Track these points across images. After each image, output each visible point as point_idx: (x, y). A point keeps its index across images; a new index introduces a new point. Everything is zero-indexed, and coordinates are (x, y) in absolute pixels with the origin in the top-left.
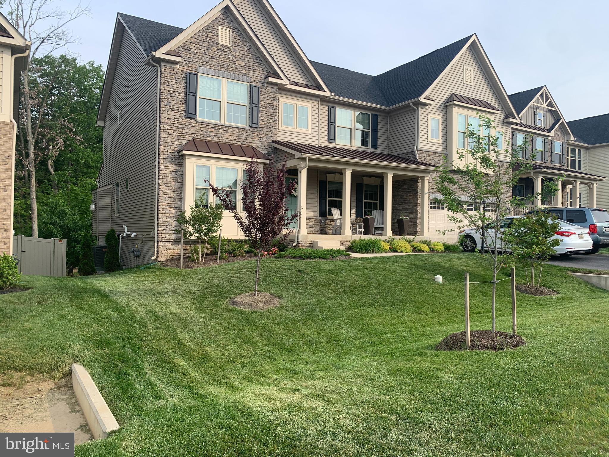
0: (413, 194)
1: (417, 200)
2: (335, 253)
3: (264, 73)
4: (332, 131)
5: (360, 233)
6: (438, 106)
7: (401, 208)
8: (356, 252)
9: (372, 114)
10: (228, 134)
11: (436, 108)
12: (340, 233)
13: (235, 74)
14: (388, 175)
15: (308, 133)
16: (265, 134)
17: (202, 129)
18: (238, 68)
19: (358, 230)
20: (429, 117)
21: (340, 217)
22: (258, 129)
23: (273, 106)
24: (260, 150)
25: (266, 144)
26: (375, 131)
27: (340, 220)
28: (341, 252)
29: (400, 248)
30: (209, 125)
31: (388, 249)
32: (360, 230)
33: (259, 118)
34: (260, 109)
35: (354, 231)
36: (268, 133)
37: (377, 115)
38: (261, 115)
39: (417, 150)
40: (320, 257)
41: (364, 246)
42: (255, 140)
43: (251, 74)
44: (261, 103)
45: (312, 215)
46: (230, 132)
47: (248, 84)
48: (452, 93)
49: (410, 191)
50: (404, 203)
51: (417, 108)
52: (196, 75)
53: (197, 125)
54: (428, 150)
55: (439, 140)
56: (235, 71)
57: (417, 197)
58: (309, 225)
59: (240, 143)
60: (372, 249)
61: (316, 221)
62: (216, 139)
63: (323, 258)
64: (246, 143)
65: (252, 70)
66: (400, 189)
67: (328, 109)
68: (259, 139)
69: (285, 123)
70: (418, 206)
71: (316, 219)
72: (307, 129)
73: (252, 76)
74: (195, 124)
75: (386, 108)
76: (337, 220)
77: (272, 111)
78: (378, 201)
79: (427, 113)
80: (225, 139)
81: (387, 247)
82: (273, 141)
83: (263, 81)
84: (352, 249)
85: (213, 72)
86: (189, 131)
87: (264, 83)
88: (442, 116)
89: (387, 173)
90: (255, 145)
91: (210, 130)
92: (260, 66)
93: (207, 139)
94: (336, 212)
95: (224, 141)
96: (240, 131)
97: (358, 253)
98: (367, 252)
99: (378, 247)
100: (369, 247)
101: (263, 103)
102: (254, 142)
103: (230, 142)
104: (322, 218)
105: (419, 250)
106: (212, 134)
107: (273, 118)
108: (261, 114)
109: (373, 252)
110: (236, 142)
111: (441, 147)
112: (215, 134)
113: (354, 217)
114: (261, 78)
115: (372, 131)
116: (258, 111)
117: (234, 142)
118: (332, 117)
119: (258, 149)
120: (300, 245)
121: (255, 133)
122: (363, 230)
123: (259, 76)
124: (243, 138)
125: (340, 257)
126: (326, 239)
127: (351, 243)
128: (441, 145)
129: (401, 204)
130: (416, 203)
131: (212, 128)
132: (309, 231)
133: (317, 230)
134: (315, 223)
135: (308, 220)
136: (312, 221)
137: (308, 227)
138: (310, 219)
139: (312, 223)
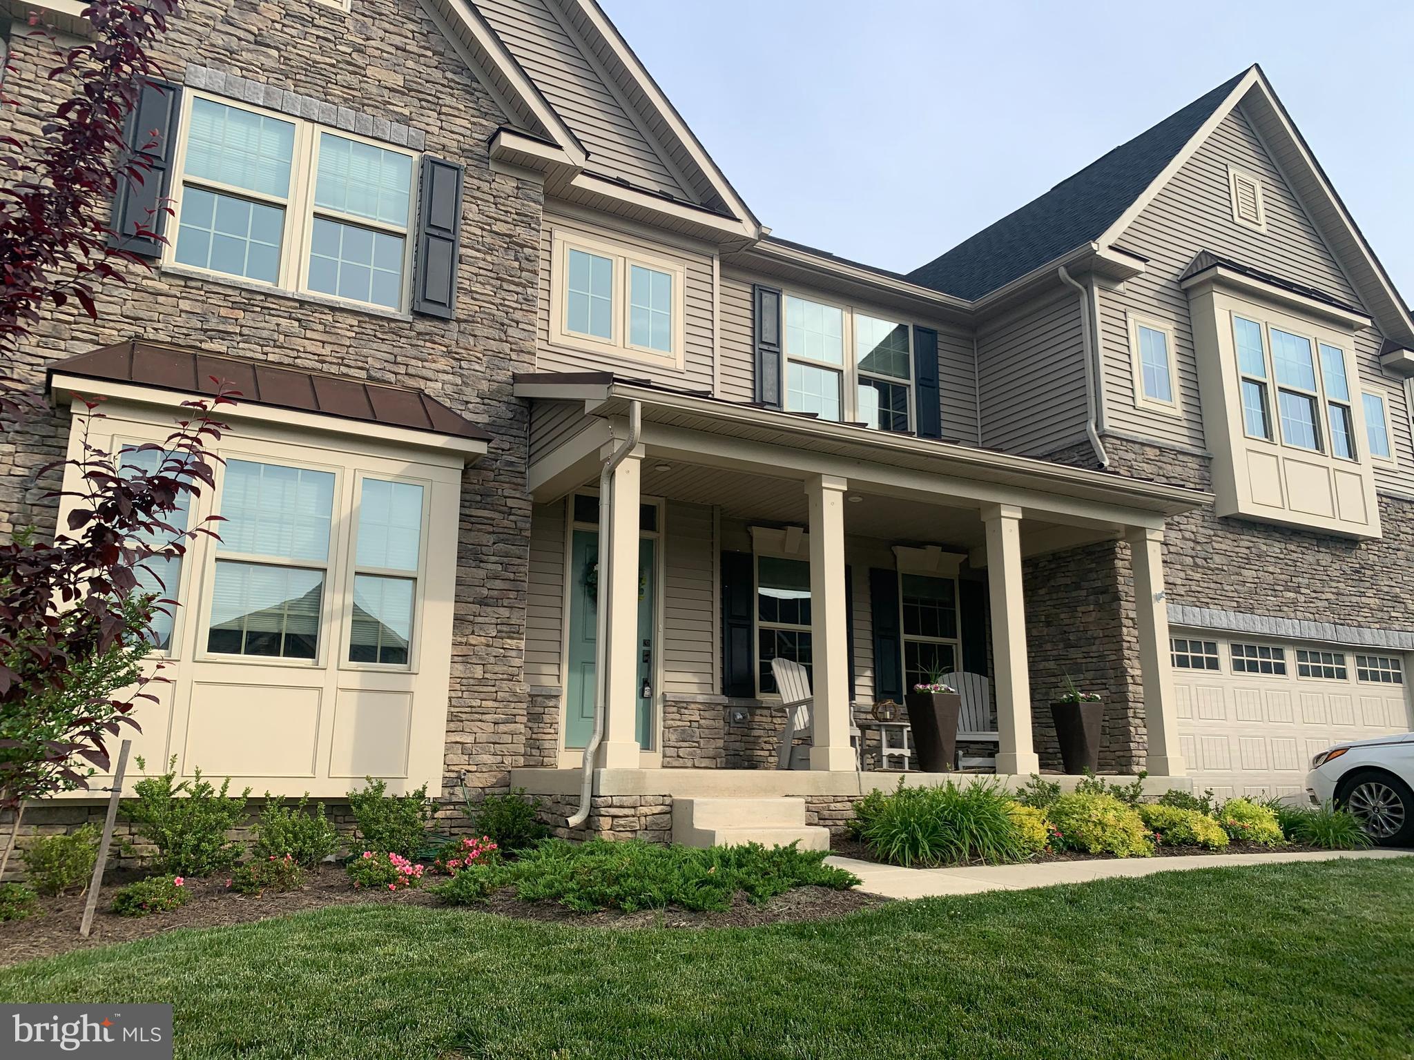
0: (1100, 607)
1: (1121, 626)
2: (766, 873)
3: (484, 122)
4: (769, 372)
5: (897, 763)
6: (1157, 288)
7: (1052, 665)
8: (885, 860)
9: (916, 328)
10: (309, 334)
11: (1151, 293)
12: (805, 764)
13: (357, 110)
15: (672, 366)
16: (480, 348)
17: (185, 305)
18: (374, 90)
19: (886, 751)
20: (1130, 321)
21: (808, 696)
22: (454, 326)
23: (522, 246)
24: (457, 407)
25: (484, 386)
26: (928, 383)
27: (810, 710)
28: (803, 868)
29: (1098, 831)
30: (220, 290)
31: (1045, 841)
32: (896, 752)
33: (455, 286)
34: (463, 251)
35: (869, 757)
36: (494, 345)
37: (933, 333)
38: (466, 275)
39: (1103, 436)
40: (672, 902)
41: (923, 826)
42: (433, 366)
43: (430, 121)
44: (468, 232)
45: (694, 689)
46: (321, 328)
47: (416, 156)
48: (1199, 249)
49: (1084, 593)
50: (1061, 645)
51: (1086, 288)
52: (177, 92)
53: (163, 286)
54: (1142, 438)
55: (1176, 407)
56: (359, 103)
57: (1115, 616)
58: (676, 728)
59: (363, 374)
60: (968, 841)
61: (707, 714)
62: (253, 351)
63: (693, 909)
64: (392, 378)
65: (437, 107)
66: (1042, 592)
67: (753, 294)
68: (455, 363)
69: (577, 322)
70: (1126, 652)
71: (709, 706)
72: (667, 353)
73: (436, 130)
74: (150, 283)
75: (966, 304)
76: (795, 706)
77: (516, 264)
78: (959, 640)
79: (1122, 308)
80: (295, 354)
81: (1037, 827)
82: (516, 378)
83: (481, 151)
84: (866, 841)
85: (257, 89)
86: (116, 309)
87: (483, 159)
88: (1174, 324)
89: (997, 506)
90: (432, 389)
91: (223, 312)
92: (468, 97)
93: (204, 346)
94: (790, 681)
95: (286, 360)
96: (369, 328)
97: (895, 863)
98: (943, 856)
99: (997, 832)
100: (950, 834)
101: (479, 232)
102: (430, 374)
103: (319, 366)
104: (735, 702)
105: (1184, 841)
106: (230, 329)
107: (519, 289)
108: (464, 271)
109: (976, 857)
110: (344, 370)
111: (1185, 432)
112: (245, 331)
113: (865, 697)
114: (471, 142)
115: (918, 384)
116: (455, 259)
117: (334, 369)
118: (769, 324)
119: (448, 404)
120: (605, 823)
121: (437, 339)
122: (907, 752)
123: (462, 130)
124: (379, 355)
125: (795, 895)
126: (736, 791)
127: (858, 810)
128: (1184, 424)
129: (1048, 646)
130: (1115, 639)
131: (235, 306)
132: (679, 756)
133: (711, 753)
134: (702, 722)
135: (675, 709)
136: (691, 712)
137: (673, 737)
138: (680, 705)
139: (690, 721)
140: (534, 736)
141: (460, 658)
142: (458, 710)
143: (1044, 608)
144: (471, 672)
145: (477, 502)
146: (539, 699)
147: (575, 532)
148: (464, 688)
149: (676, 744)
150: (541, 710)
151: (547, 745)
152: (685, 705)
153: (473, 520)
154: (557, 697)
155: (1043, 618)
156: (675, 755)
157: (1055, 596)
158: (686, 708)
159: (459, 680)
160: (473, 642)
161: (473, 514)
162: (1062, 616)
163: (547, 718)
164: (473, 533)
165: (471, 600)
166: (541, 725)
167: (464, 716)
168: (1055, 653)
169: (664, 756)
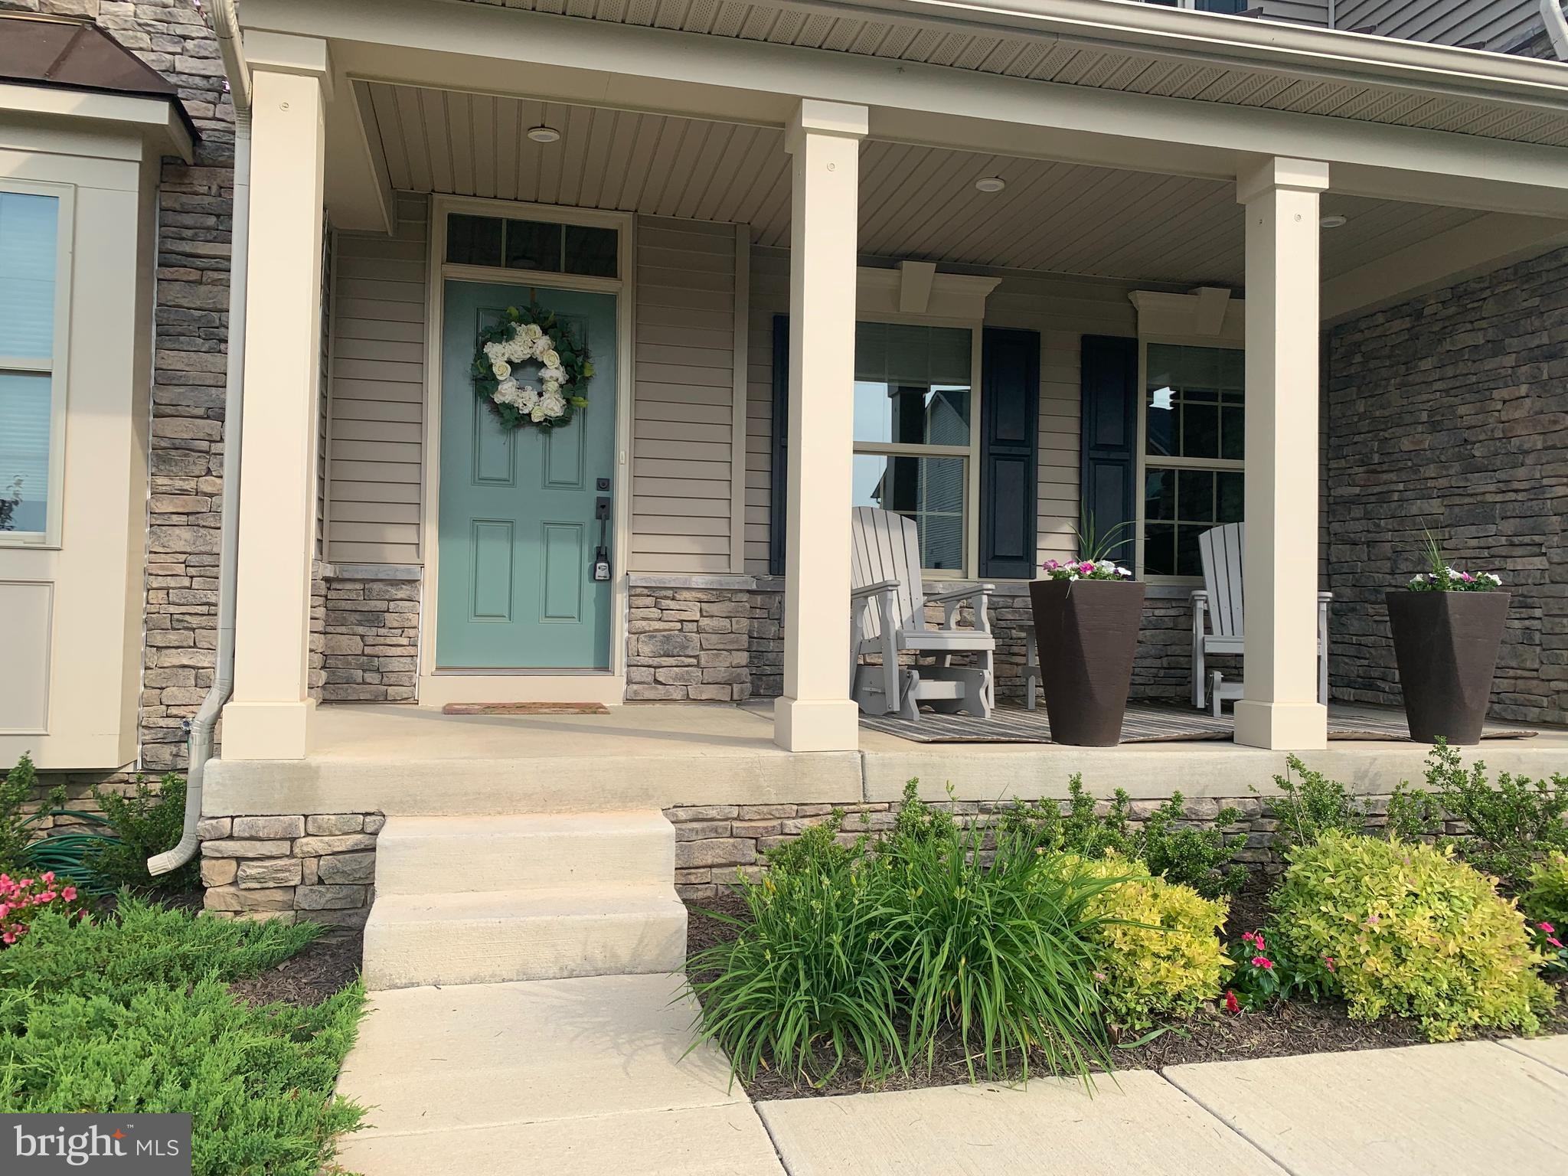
7: (1435, 506)
14: (1280, 178)
24: (165, 49)
49: (1510, 360)
50: (1456, 468)
58: (651, 635)
61: (714, 609)
66: (1426, 364)
71: (719, 594)
90: (113, 15)
129: (1431, 471)
132: (657, 682)
133: (722, 674)
134: (705, 622)
135: (650, 601)
136: (682, 605)
137: (646, 649)
138: (658, 594)
139: (681, 621)
140: (368, 650)
141: (184, 518)
142: (183, 609)
143: (1425, 397)
144: (206, 543)
145: (208, 229)
146: (376, 586)
147: (450, 287)
148: (192, 571)
149: (650, 662)
150: (383, 605)
151: (395, 665)
152: (670, 593)
153: (198, 262)
154: (412, 582)
155: (1424, 416)
156: (650, 679)
157: (1450, 371)
158: (673, 599)
159: (182, 557)
160: (208, 489)
161: (200, 251)
162: (1462, 410)
163: (391, 619)
164: (203, 288)
165: (201, 411)
166: (382, 631)
167: (194, 621)
168: (1443, 482)
169: (629, 682)
